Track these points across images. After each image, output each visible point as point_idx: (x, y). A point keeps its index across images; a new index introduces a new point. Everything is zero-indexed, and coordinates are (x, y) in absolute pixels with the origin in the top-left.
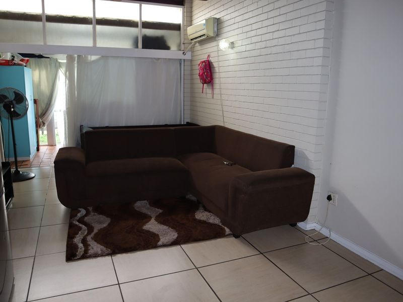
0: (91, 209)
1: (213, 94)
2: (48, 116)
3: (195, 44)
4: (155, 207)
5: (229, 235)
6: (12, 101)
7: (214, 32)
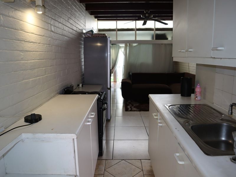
0: (133, 101)
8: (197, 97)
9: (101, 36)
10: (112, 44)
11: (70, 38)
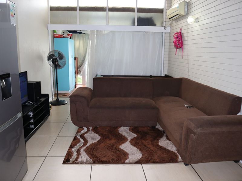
0: (91, 128)
1: (183, 56)
2: (83, 67)
3: (172, 22)
4: (132, 132)
5: (181, 162)
6: (57, 58)
7: (185, 12)
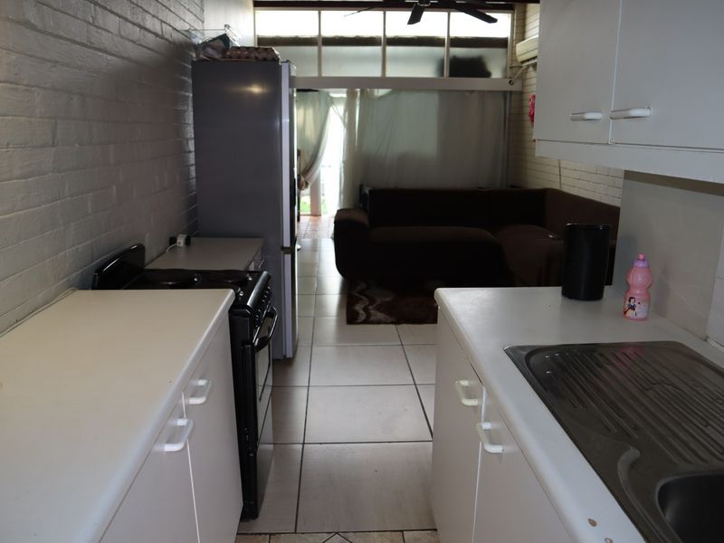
0: (372, 284)
2: (313, 173)
3: (527, 69)
8: (633, 308)
9: (256, 58)
10: (298, 90)
11: (129, 59)
